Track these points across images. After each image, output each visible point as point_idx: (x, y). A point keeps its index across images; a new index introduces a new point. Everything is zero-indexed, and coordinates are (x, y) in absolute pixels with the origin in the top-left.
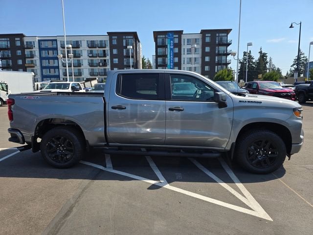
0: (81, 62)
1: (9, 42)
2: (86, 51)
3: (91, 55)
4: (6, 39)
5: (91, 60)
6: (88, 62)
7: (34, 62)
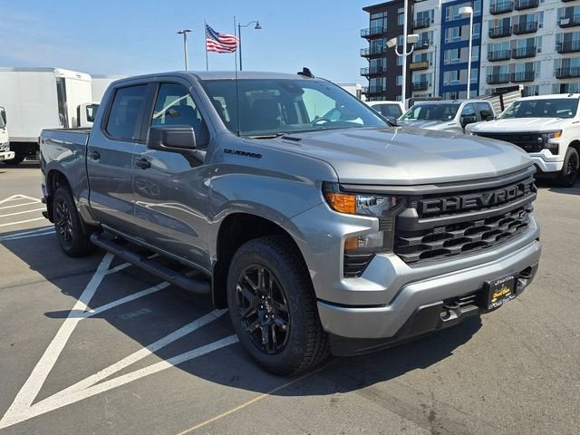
0: (536, 44)
1: (386, 20)
2: (555, 12)
3: (566, 21)
4: (381, 15)
5: (566, 35)
6: (558, 43)
7: (428, 58)
